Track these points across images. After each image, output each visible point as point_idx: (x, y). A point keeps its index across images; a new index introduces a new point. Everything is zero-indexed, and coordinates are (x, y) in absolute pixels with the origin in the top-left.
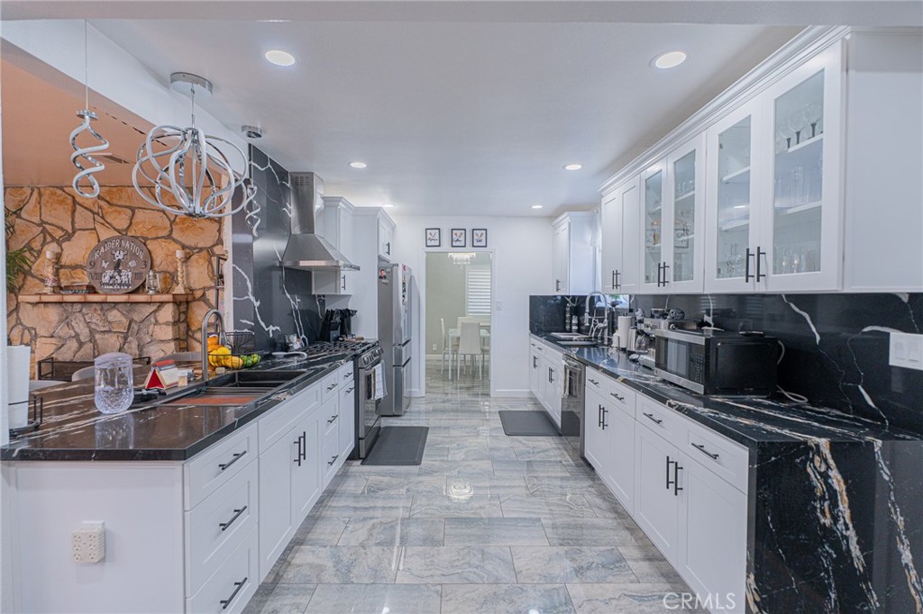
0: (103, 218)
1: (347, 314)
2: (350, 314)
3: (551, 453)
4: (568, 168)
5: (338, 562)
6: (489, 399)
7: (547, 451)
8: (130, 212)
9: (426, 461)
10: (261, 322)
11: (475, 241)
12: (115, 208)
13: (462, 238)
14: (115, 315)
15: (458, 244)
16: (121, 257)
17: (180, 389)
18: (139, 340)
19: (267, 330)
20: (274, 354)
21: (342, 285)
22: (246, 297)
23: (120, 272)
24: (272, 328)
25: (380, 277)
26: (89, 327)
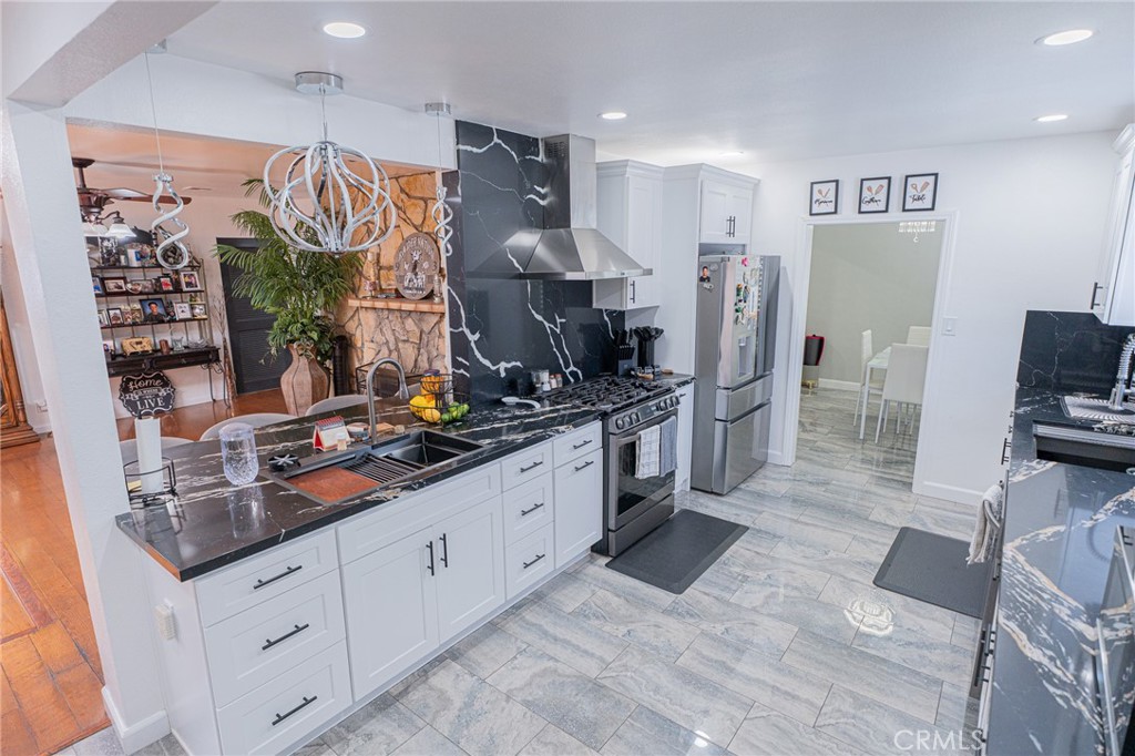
0: (405, 213)
1: (647, 336)
2: (651, 336)
3: (935, 656)
4: (1048, 41)
5: (468, 705)
6: (904, 496)
7: (931, 647)
8: (422, 203)
9: (695, 591)
10: (482, 359)
11: (909, 200)
12: (413, 200)
13: (882, 196)
14: (410, 324)
15: (872, 207)
16: (417, 258)
17: (339, 454)
18: (429, 352)
19: (494, 368)
20: (504, 400)
21: (630, 295)
22: (461, 329)
23: (416, 274)
24: (503, 366)
25: (702, 279)
26: (394, 335)
